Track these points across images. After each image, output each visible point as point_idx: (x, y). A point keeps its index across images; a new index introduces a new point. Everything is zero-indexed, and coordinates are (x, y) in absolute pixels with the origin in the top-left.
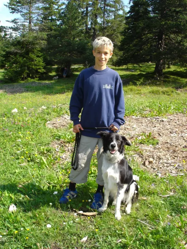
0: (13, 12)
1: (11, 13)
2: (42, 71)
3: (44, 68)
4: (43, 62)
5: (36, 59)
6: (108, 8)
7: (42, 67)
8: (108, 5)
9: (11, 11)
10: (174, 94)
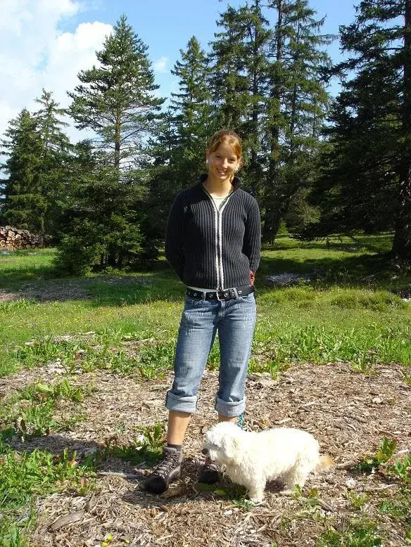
0: (83, 127)
1: (77, 127)
2: (137, 251)
3: (141, 246)
4: (140, 233)
5: (127, 226)
6: (301, 113)
7: (138, 242)
8: (300, 108)
9: (78, 124)
10: (393, 308)
